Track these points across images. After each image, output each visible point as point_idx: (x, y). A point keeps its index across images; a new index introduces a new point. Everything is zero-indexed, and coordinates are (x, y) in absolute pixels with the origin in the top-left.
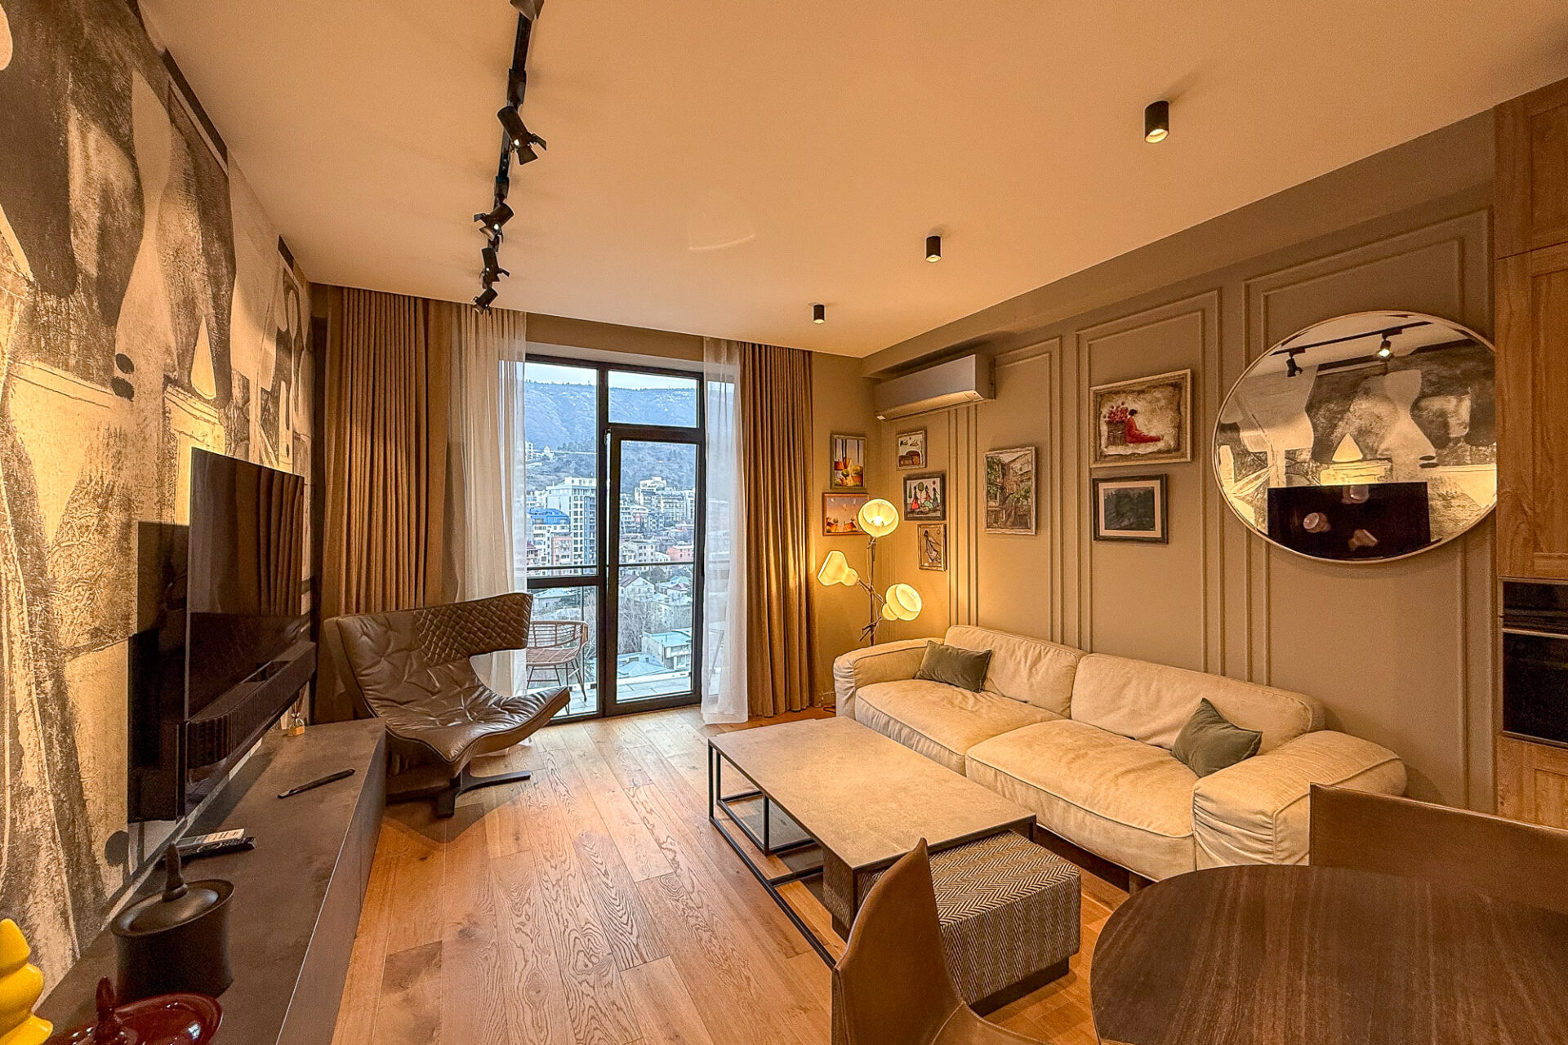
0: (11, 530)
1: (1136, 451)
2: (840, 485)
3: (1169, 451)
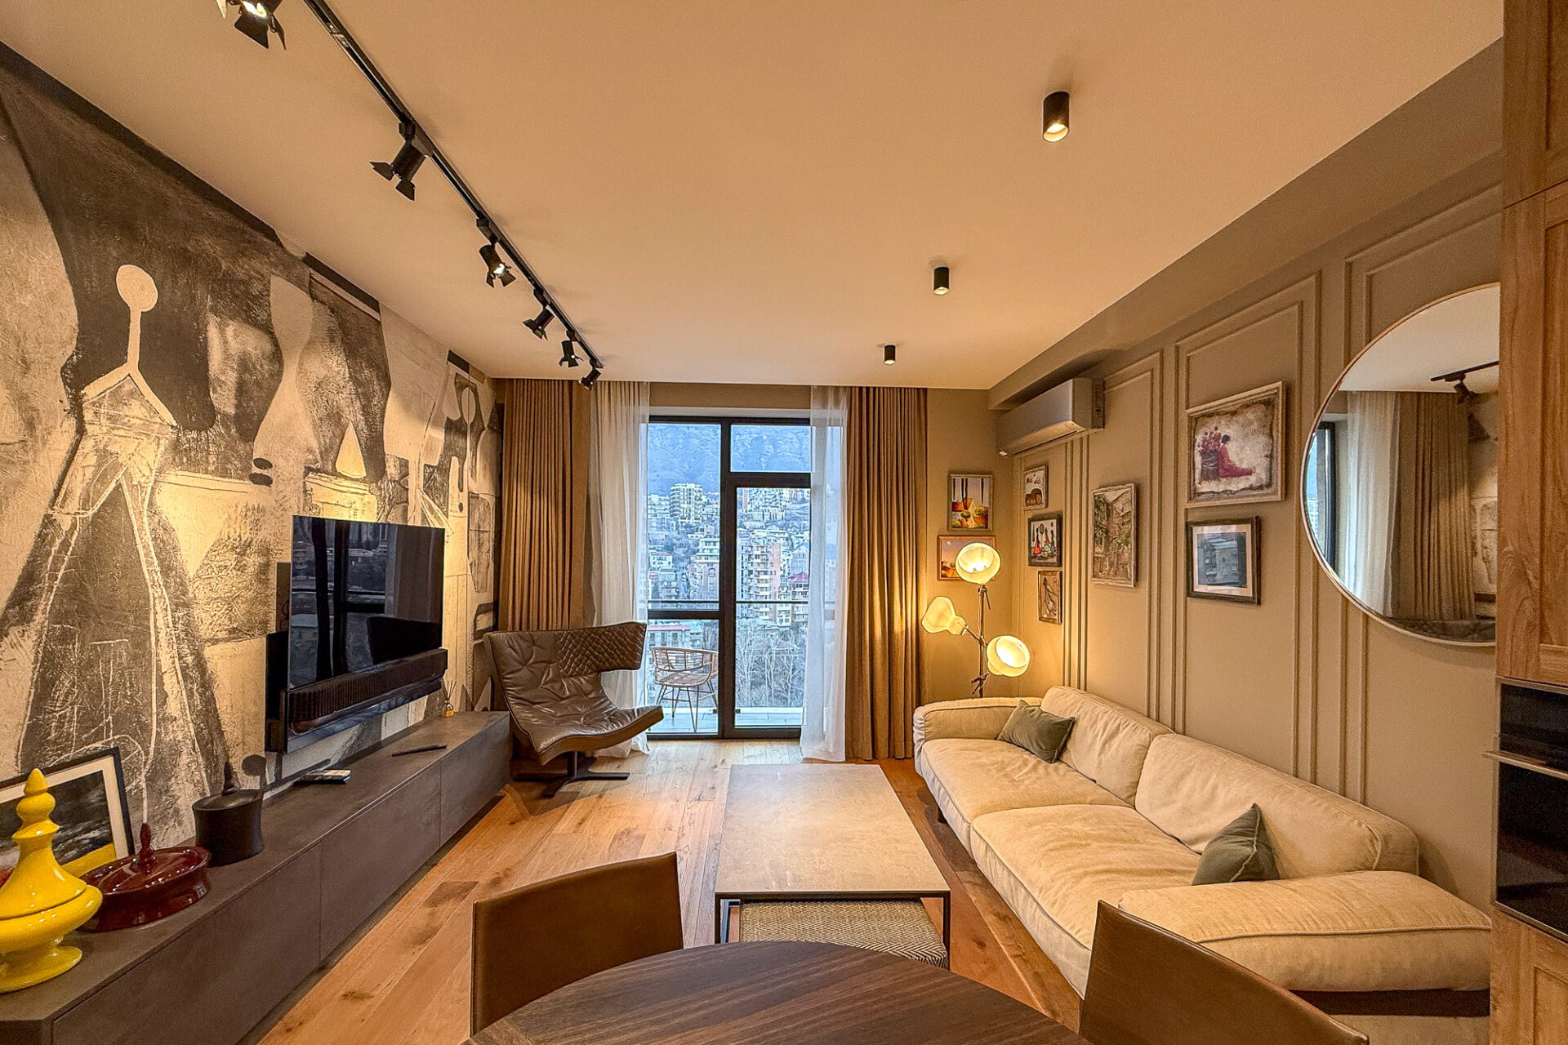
0: (158, 569)
1: (1229, 488)
2: (959, 527)
3: (1260, 487)
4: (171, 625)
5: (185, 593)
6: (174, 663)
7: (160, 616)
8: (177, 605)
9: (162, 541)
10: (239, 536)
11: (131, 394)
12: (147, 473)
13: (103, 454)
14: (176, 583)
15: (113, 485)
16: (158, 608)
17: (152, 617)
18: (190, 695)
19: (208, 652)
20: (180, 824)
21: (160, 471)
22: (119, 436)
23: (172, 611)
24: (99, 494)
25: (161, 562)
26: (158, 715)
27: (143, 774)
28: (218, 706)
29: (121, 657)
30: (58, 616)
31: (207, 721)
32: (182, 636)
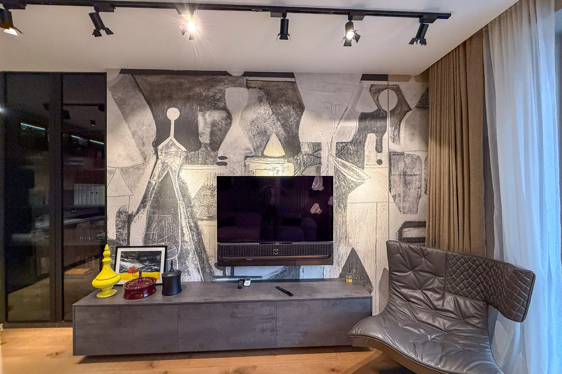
4: (185, 213)
5: (190, 203)
6: (187, 224)
7: (182, 209)
8: (187, 207)
9: (182, 187)
10: (212, 184)
11: (172, 145)
12: (177, 167)
13: (163, 163)
14: (187, 200)
15: (166, 172)
16: (181, 207)
17: (179, 210)
18: (193, 236)
19: (199, 223)
20: (190, 275)
21: (181, 166)
22: (168, 158)
23: (186, 208)
24: (163, 174)
25: (182, 194)
26: (181, 239)
27: (177, 255)
28: (204, 242)
29: (169, 220)
30: (152, 207)
31: (200, 246)
32: (190, 216)
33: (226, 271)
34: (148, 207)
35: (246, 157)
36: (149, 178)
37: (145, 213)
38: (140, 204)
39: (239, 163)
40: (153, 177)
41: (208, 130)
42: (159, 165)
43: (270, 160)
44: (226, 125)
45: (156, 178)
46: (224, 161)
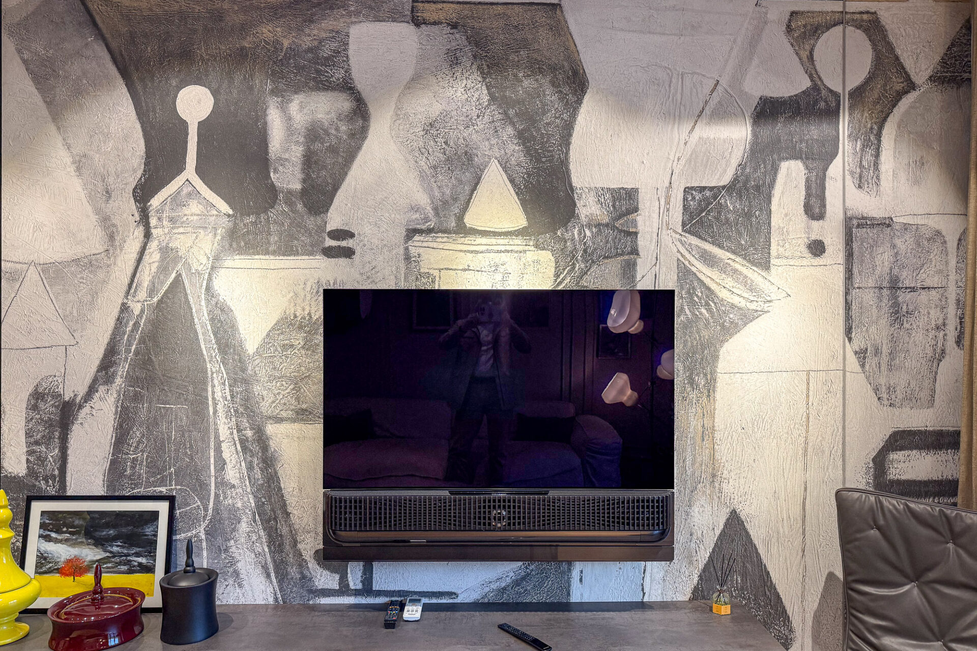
4: (229, 398)
5: (244, 370)
6: (232, 434)
7: (218, 389)
8: (235, 380)
9: (220, 321)
10: (309, 314)
11: (189, 195)
12: (204, 261)
13: (165, 251)
14: (234, 360)
15: (173, 275)
16: (216, 382)
17: (210, 389)
18: (250, 468)
19: (271, 429)
20: (240, 586)
21: (217, 258)
22: (179, 233)
23: (230, 386)
24: (163, 283)
25: (218, 342)
26: (216, 478)
27: (203, 526)
28: (282, 486)
29: (181, 420)
30: (132, 380)
31: (270, 497)
32: (241, 410)
33: (349, 575)
34: (118, 381)
35: (412, 233)
36: (122, 294)
37: (111, 399)
38: (98, 371)
39: (390, 251)
40: (135, 292)
41: (297, 153)
42: (153, 256)
43: (484, 240)
44: (352, 135)
45: (142, 295)
46: (344, 244)
